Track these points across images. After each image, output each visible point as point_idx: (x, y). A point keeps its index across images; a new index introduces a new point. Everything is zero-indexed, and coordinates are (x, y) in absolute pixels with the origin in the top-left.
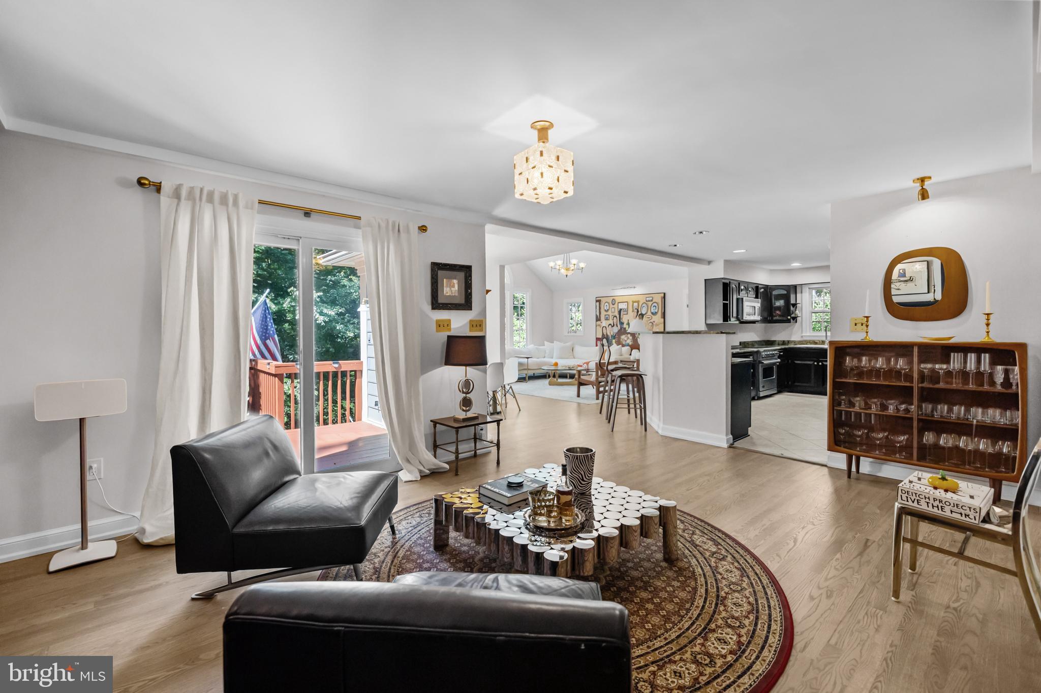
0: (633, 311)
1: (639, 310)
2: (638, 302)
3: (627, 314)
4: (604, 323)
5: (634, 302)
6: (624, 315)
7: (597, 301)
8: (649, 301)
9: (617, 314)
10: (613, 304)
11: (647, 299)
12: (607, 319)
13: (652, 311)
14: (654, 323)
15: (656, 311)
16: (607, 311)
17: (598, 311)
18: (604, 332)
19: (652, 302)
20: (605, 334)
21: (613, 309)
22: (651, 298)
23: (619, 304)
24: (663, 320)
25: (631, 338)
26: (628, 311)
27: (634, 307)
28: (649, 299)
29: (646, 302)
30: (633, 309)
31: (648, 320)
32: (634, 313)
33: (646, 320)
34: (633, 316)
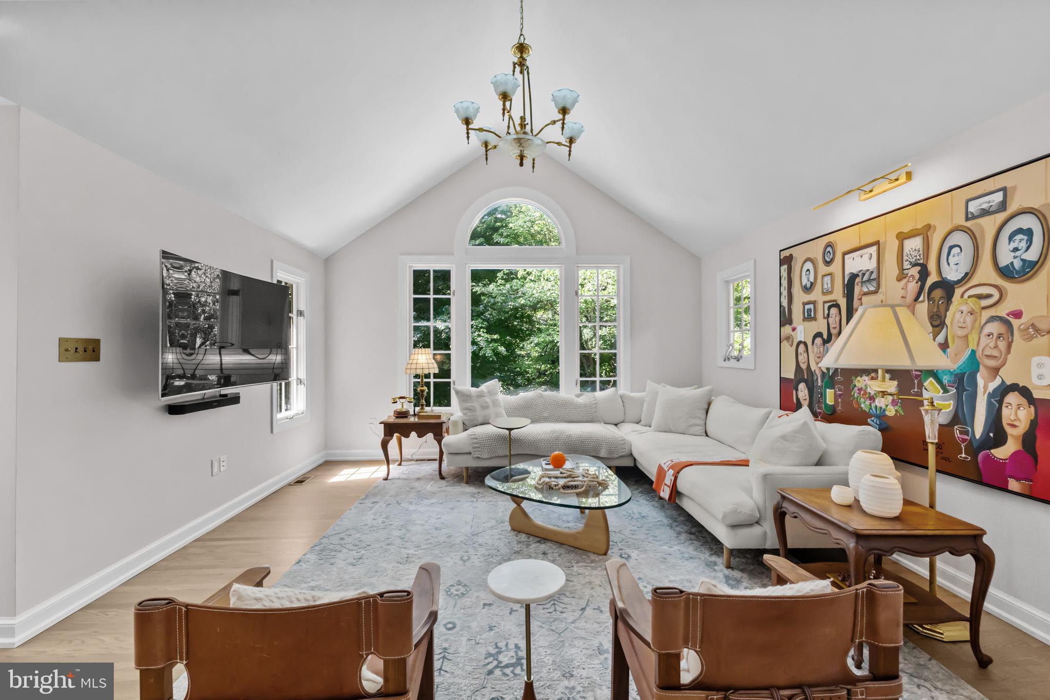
0: (902, 276)
1: (932, 266)
2: (925, 232)
3: (878, 291)
4: (802, 331)
5: (903, 237)
6: (865, 299)
7: (782, 262)
8: (985, 213)
9: (839, 296)
10: (828, 263)
11: (973, 207)
12: (809, 317)
13: (1005, 259)
14: (1015, 323)
16: (808, 289)
17: (785, 293)
18: (800, 358)
19: (1002, 217)
20: (804, 366)
21: (827, 279)
22: (998, 198)
23: (846, 257)
26: (878, 279)
27: (905, 258)
28: (985, 206)
29: (969, 224)
30: (902, 269)
31: (977, 310)
32: (906, 285)
33: (965, 308)
34: (903, 297)
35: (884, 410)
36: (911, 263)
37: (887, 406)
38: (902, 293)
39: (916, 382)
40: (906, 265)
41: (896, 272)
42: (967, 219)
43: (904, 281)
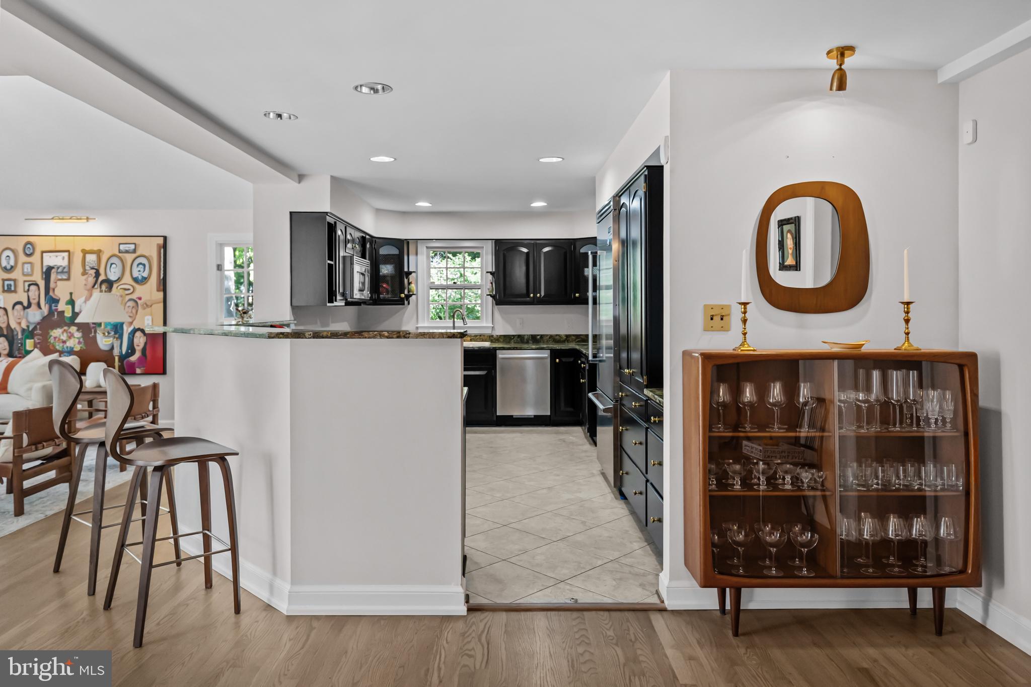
0: (84, 273)
1: (102, 271)
2: (99, 253)
3: (68, 279)
5: (85, 252)
6: (60, 283)
8: (127, 252)
10: (27, 256)
11: (122, 247)
12: (9, 290)
13: (135, 274)
14: (139, 302)
15: (145, 274)
16: (8, 270)
19: (134, 256)
20: (4, 325)
21: (27, 267)
22: (132, 247)
23: (45, 255)
24: (161, 294)
25: (78, 335)
26: (69, 272)
27: (87, 264)
28: (127, 249)
29: (120, 255)
30: (85, 270)
31: (124, 295)
32: (87, 278)
33: (118, 294)
34: (85, 285)
35: (73, 348)
36: (90, 267)
37: (75, 345)
38: (84, 282)
39: (93, 330)
40: (87, 268)
41: (81, 270)
42: (120, 252)
43: (86, 276)
